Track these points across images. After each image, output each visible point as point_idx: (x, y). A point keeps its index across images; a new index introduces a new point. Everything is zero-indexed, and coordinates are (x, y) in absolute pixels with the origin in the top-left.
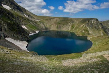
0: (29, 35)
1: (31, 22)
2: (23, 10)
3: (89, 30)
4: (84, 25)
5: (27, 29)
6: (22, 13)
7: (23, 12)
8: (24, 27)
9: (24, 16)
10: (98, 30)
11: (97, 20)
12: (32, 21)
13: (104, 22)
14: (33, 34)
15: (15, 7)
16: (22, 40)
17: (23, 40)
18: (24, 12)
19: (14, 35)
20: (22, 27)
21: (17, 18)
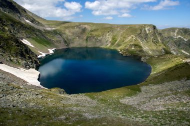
0: (38, 57)
1: (37, 33)
2: (20, 10)
3: (142, 45)
4: (133, 37)
5: (32, 46)
6: (18, 14)
7: (21, 14)
8: (25, 42)
9: (23, 22)
10: (156, 45)
11: (154, 27)
12: (40, 31)
13: (164, 31)
14: (44, 55)
15: (4, 3)
16: (28, 67)
17: (30, 68)
18: (23, 13)
19: (12, 58)
20: (23, 42)
21: (11, 25)
